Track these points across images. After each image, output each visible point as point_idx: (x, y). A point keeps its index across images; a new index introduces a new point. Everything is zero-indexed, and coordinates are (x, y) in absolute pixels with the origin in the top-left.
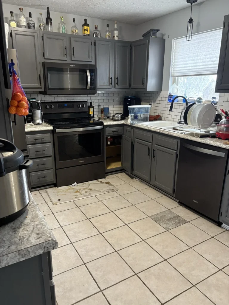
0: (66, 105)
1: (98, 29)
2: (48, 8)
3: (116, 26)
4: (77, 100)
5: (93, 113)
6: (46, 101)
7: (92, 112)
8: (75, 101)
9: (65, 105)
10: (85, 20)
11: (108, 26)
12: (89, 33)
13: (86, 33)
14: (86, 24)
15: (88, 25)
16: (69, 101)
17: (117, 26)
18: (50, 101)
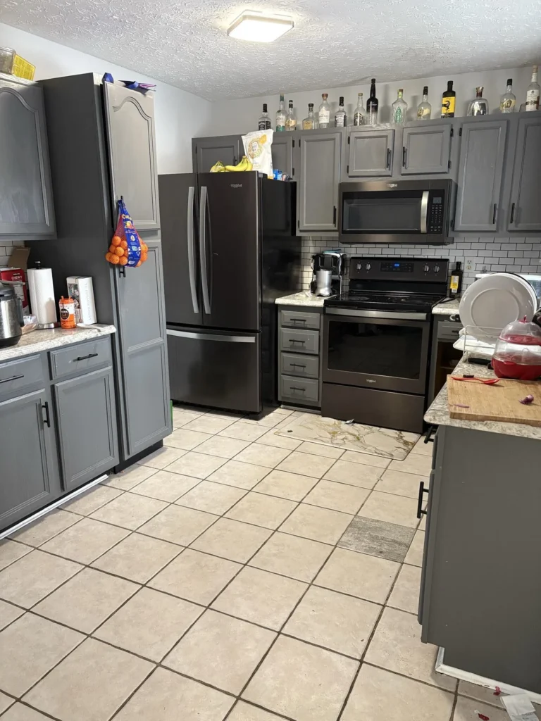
0: (398, 265)
1: (482, 97)
2: (373, 81)
3: (534, 79)
4: (430, 257)
5: (457, 287)
6: (364, 256)
7: (454, 285)
8: (426, 257)
9: (395, 265)
10: (450, 84)
11: (510, 82)
12: (451, 110)
13: (445, 112)
14: (450, 92)
15: (453, 94)
16: (412, 257)
17: (537, 78)
18: (360, 256)
